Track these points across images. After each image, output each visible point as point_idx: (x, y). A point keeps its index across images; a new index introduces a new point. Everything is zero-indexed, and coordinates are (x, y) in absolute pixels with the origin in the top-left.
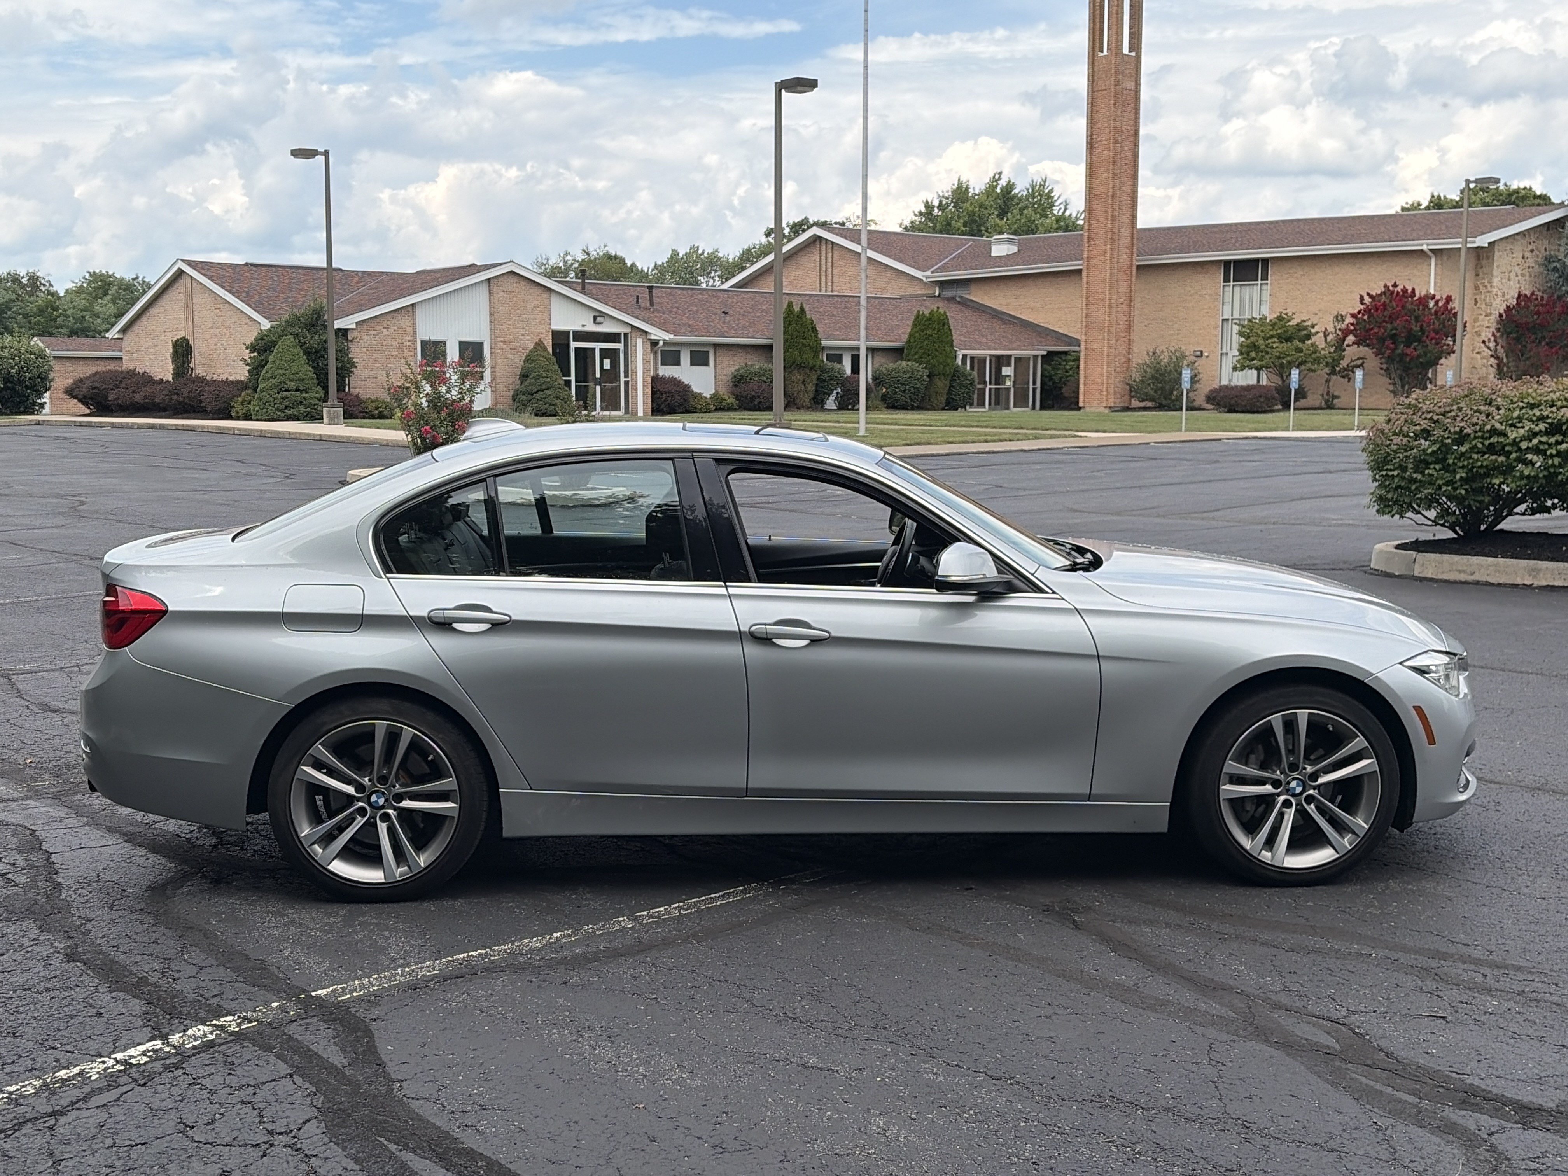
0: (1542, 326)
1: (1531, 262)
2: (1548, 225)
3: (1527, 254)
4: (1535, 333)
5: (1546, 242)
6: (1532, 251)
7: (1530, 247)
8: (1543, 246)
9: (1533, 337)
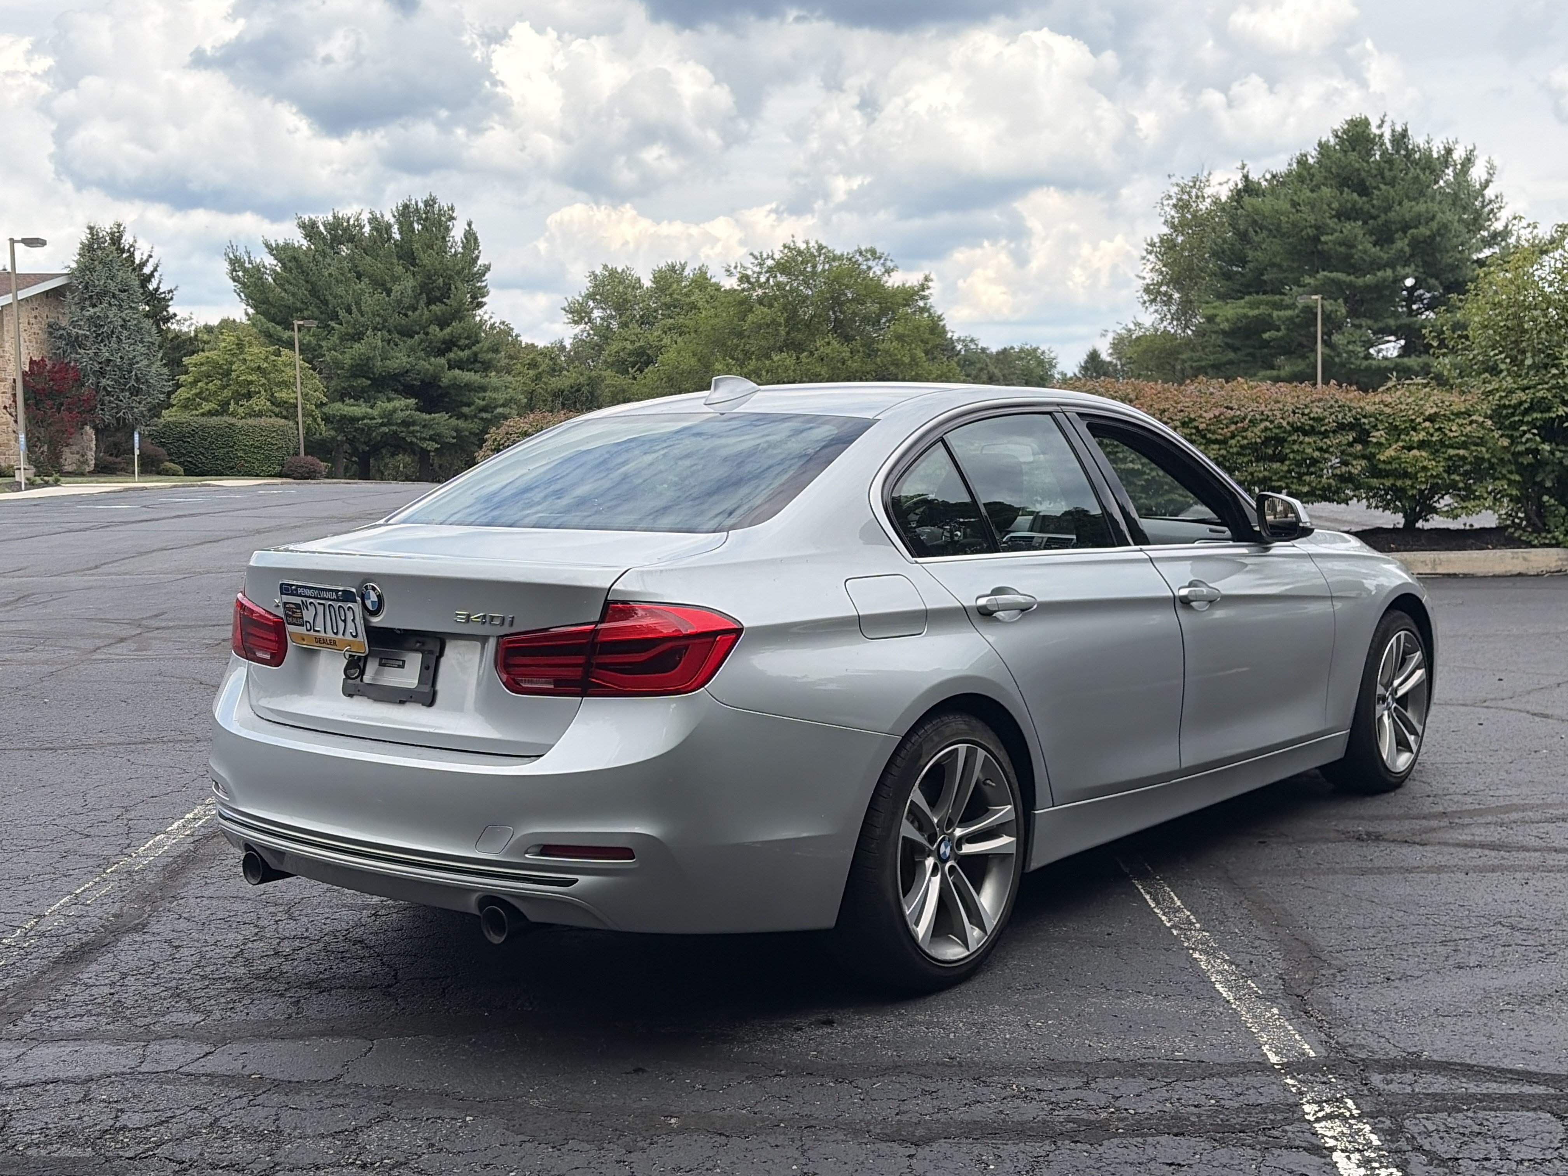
0: (60, 392)
1: (36, 328)
2: (47, 293)
3: (33, 321)
4: (52, 399)
5: (47, 309)
6: (36, 317)
7: (34, 313)
8: (47, 314)
9: (50, 402)
